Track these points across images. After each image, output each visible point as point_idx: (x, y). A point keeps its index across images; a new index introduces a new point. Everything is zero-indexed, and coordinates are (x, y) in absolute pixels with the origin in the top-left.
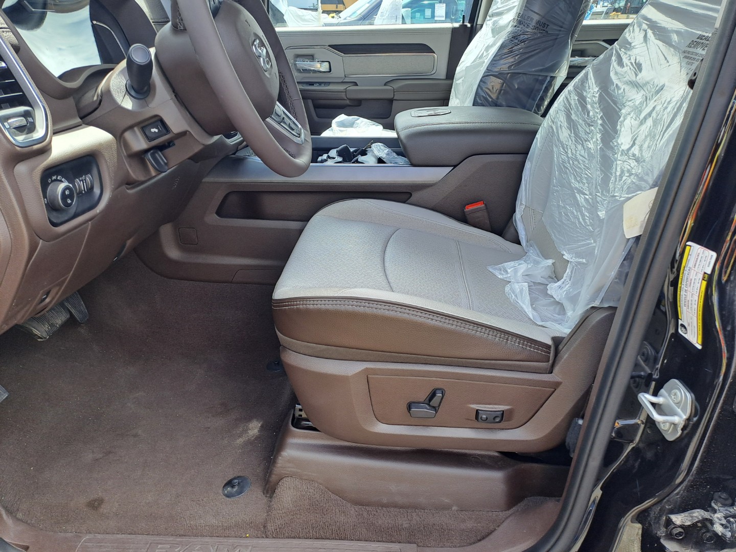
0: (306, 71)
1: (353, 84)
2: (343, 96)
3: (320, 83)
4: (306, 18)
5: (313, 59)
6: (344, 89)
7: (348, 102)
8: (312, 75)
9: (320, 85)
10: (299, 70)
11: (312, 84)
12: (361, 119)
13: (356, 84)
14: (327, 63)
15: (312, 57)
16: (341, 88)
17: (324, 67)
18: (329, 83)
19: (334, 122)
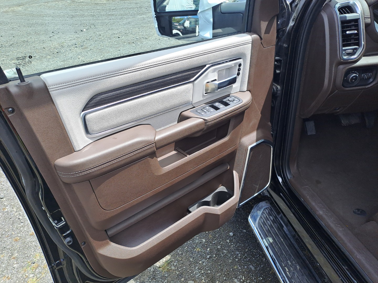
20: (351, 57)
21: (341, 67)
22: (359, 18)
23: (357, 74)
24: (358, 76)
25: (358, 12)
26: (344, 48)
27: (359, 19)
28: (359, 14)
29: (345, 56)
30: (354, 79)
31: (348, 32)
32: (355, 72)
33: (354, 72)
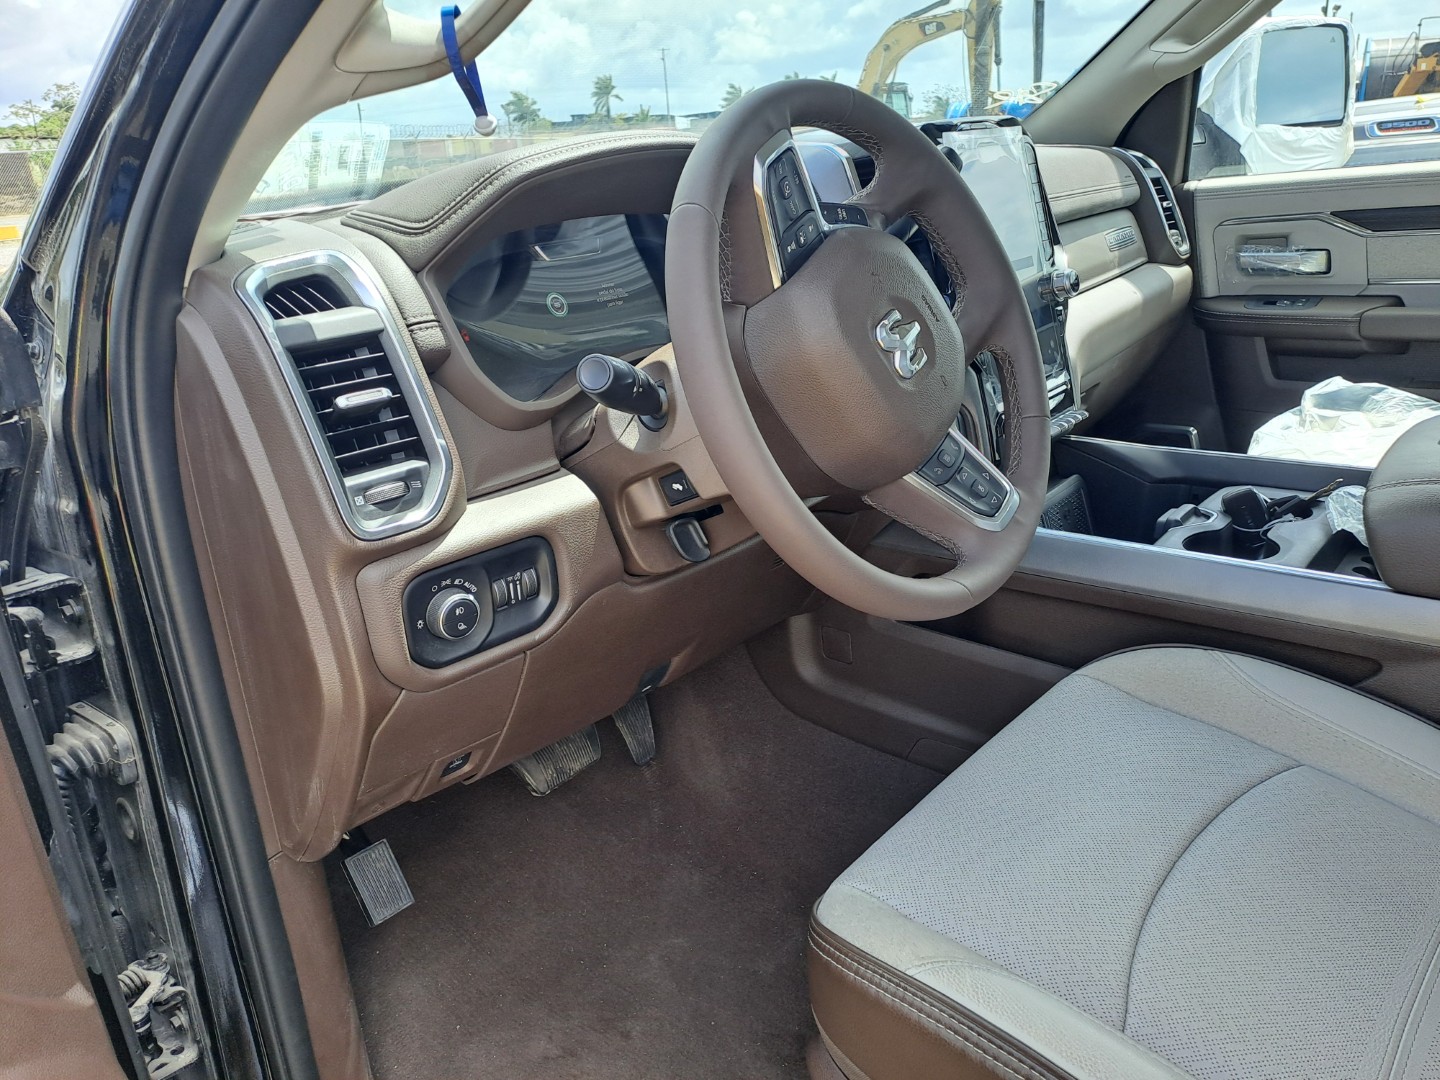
0: (1259, 271)
1: (1391, 301)
2: (1352, 331)
3: (1294, 299)
4: (1303, 145)
5: (1287, 246)
6: (1356, 316)
7: (1364, 346)
8: (1277, 279)
9: (1293, 303)
10: (1243, 270)
11: (1271, 300)
12: (1391, 390)
13: (1398, 302)
14: (1324, 252)
15: (1282, 241)
16: (1349, 311)
17: (1314, 263)
18: (1318, 299)
19: (1310, 395)
20: (401, 519)
21: (372, 574)
22: (379, 326)
23: (468, 591)
24: (471, 597)
25: (366, 301)
26: (351, 481)
27: (381, 331)
28: (374, 312)
29: (370, 517)
30: (461, 618)
31: (343, 402)
32: (457, 582)
33: (448, 582)
